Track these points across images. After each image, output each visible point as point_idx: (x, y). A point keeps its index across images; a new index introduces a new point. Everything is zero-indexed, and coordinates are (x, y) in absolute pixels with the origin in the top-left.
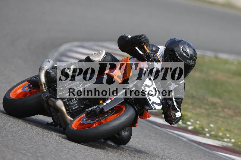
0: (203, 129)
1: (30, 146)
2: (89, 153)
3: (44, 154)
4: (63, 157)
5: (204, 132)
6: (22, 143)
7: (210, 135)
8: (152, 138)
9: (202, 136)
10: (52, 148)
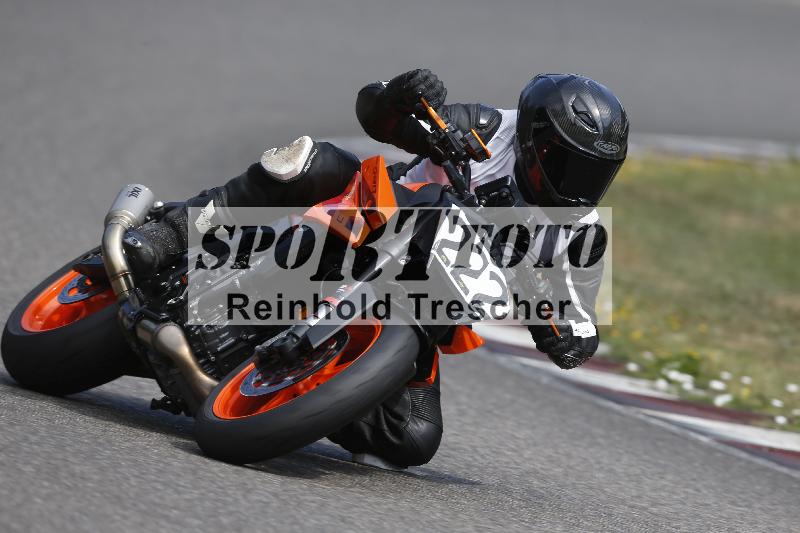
0: (765, 402)
1: (196, 494)
2: (391, 506)
3: (244, 518)
4: (307, 524)
5: (768, 412)
6: (164, 484)
7: (790, 421)
8: (599, 444)
9: (763, 423)
10: (267, 497)
